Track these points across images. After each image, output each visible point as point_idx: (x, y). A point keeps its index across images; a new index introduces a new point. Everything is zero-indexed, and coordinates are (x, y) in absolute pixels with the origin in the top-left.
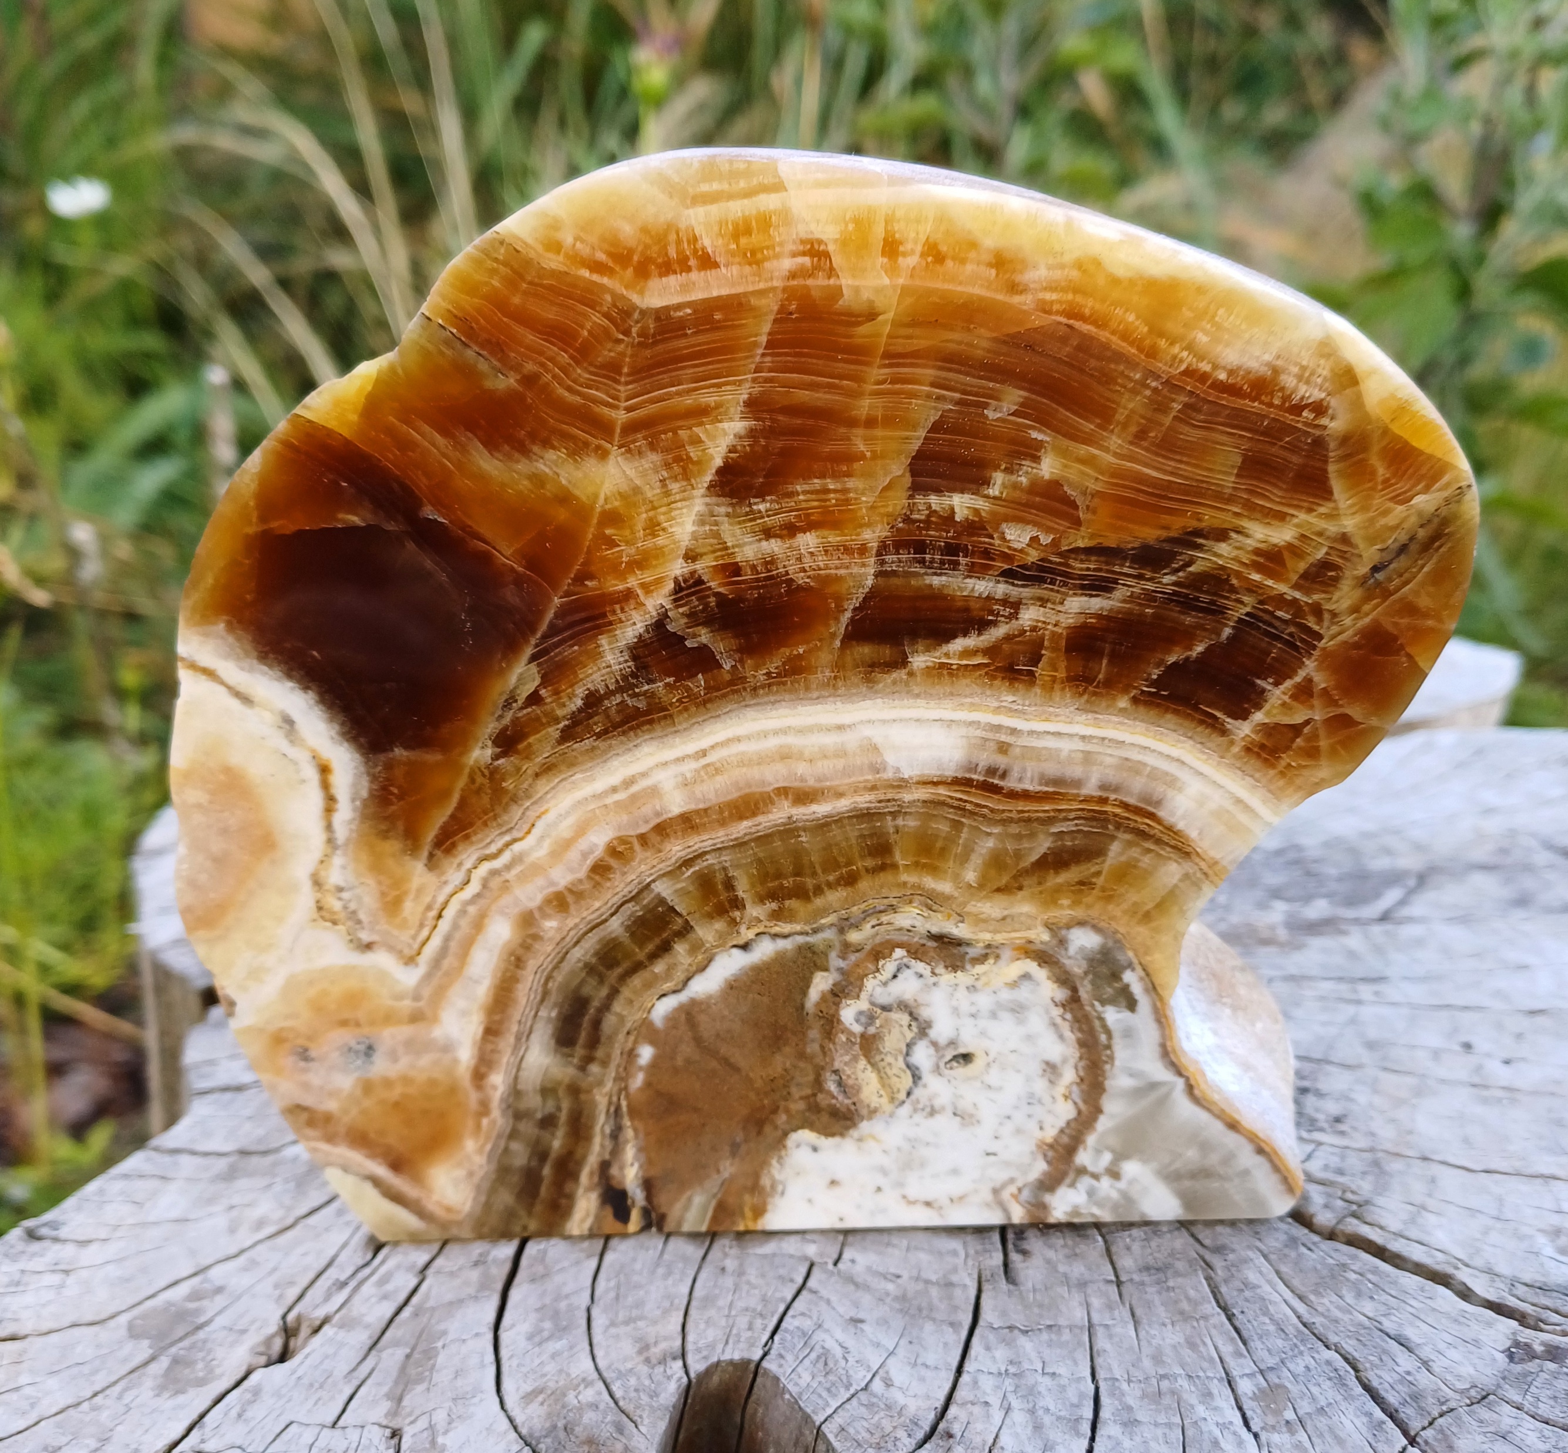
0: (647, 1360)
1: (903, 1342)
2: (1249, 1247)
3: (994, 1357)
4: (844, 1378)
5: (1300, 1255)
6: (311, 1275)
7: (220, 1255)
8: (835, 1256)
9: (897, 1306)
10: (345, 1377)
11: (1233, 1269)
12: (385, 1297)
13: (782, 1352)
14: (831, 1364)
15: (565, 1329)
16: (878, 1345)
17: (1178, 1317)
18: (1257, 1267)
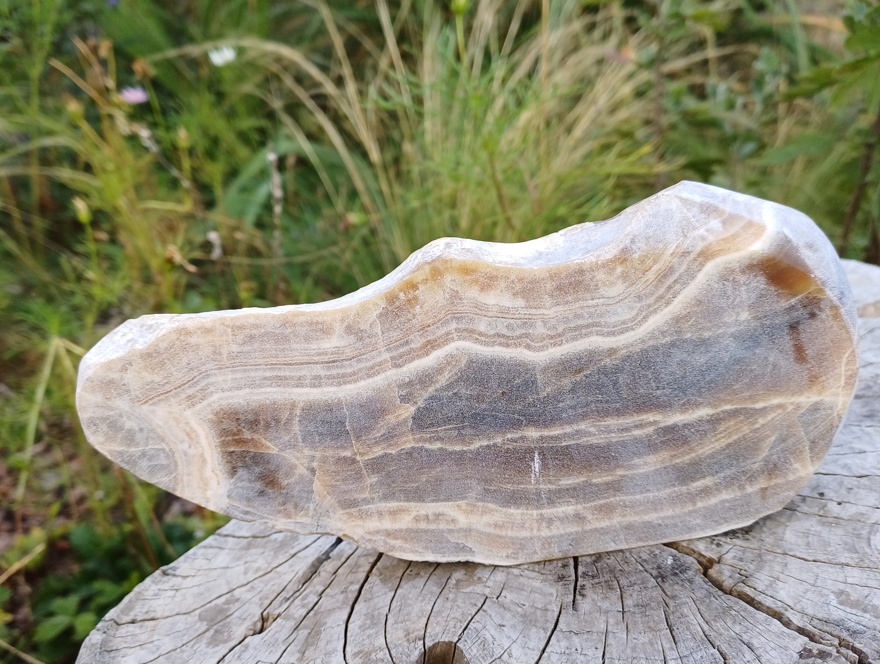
0: (408, 640)
1: (521, 636)
2: (688, 596)
3: (560, 646)
4: (491, 653)
5: (711, 601)
6: (275, 595)
7: (239, 584)
8: (498, 594)
9: (521, 619)
10: (283, 642)
11: (678, 607)
12: (303, 606)
13: (467, 639)
14: (486, 646)
15: (375, 624)
16: (509, 637)
17: (648, 630)
18: (689, 607)
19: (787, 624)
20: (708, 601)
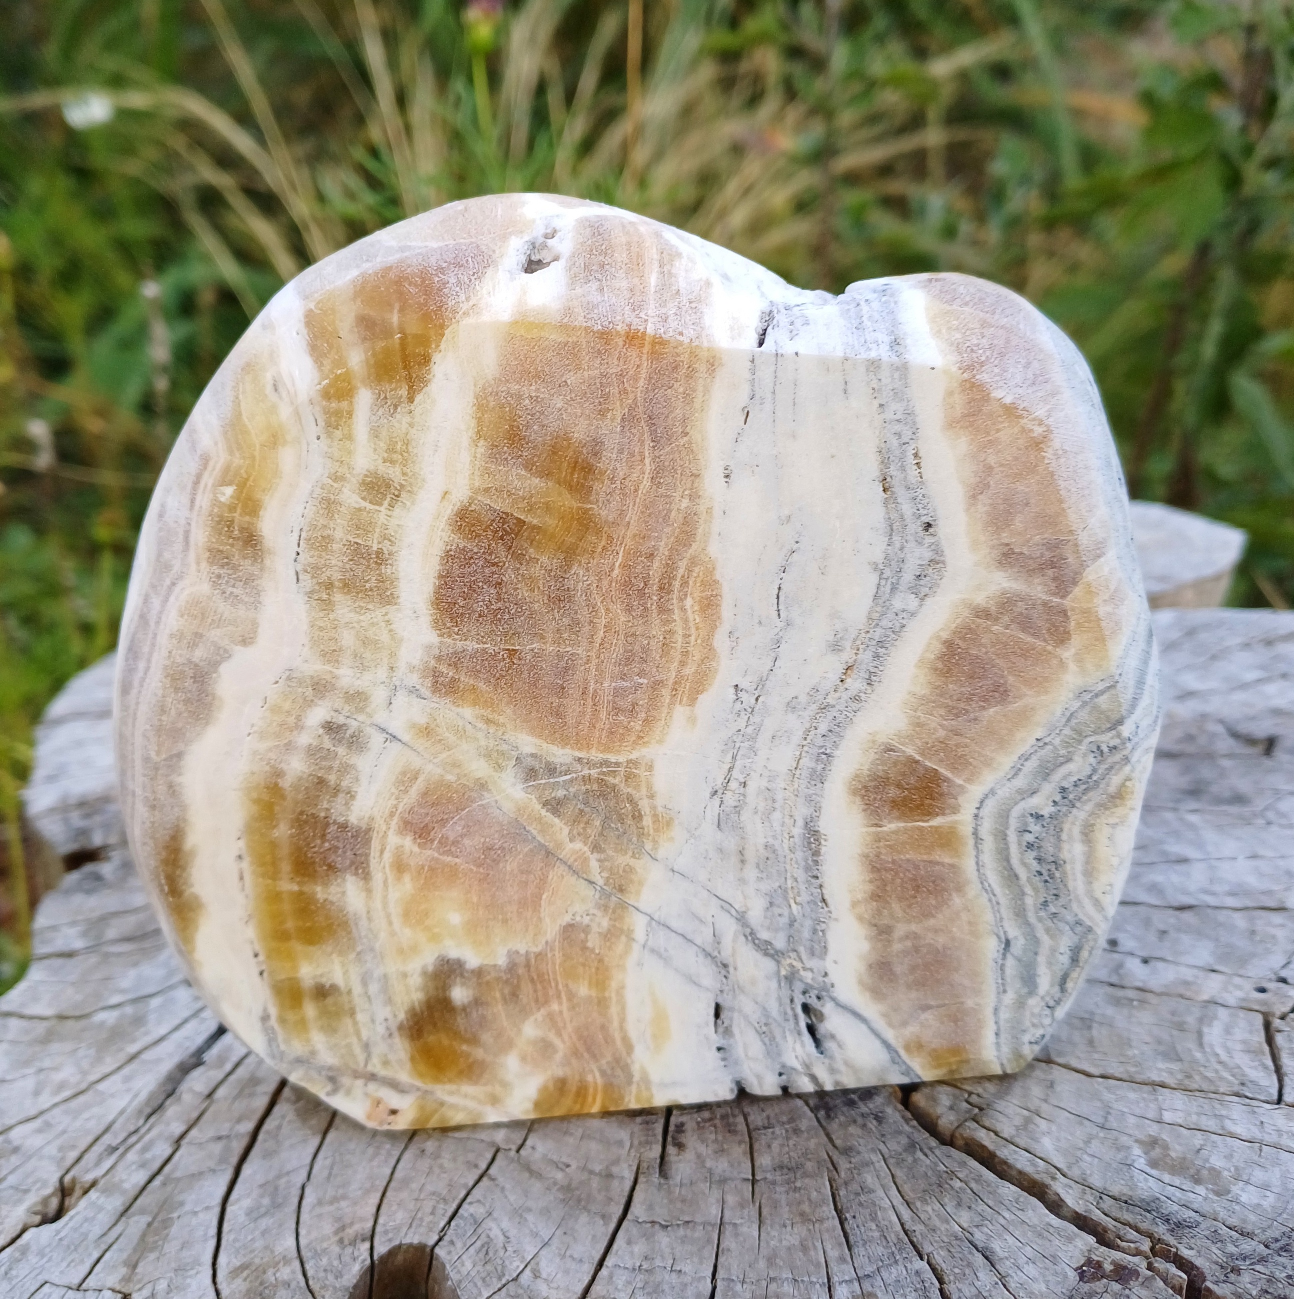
0: (341, 1241)
1: (559, 1233)
2: (873, 1150)
3: (632, 1253)
4: (499, 1269)
5: (915, 1161)
6: (90, 1139)
7: (21, 1117)
8: (519, 1142)
9: (561, 1196)
10: (96, 1241)
11: (855, 1172)
12: (143, 1165)
13: (455, 1240)
14: (491, 1254)
15: (279, 1206)
16: (535, 1235)
17: (797, 1219)
18: (876, 1170)
19: (1055, 1206)
20: (910, 1160)
